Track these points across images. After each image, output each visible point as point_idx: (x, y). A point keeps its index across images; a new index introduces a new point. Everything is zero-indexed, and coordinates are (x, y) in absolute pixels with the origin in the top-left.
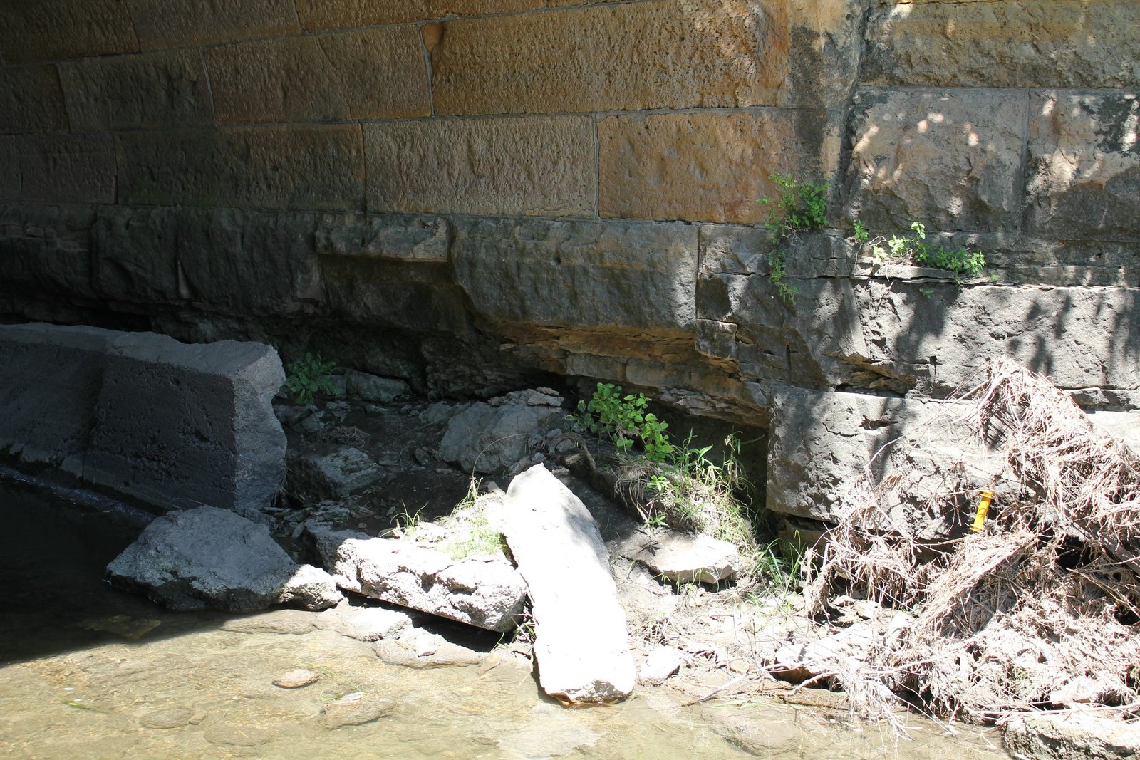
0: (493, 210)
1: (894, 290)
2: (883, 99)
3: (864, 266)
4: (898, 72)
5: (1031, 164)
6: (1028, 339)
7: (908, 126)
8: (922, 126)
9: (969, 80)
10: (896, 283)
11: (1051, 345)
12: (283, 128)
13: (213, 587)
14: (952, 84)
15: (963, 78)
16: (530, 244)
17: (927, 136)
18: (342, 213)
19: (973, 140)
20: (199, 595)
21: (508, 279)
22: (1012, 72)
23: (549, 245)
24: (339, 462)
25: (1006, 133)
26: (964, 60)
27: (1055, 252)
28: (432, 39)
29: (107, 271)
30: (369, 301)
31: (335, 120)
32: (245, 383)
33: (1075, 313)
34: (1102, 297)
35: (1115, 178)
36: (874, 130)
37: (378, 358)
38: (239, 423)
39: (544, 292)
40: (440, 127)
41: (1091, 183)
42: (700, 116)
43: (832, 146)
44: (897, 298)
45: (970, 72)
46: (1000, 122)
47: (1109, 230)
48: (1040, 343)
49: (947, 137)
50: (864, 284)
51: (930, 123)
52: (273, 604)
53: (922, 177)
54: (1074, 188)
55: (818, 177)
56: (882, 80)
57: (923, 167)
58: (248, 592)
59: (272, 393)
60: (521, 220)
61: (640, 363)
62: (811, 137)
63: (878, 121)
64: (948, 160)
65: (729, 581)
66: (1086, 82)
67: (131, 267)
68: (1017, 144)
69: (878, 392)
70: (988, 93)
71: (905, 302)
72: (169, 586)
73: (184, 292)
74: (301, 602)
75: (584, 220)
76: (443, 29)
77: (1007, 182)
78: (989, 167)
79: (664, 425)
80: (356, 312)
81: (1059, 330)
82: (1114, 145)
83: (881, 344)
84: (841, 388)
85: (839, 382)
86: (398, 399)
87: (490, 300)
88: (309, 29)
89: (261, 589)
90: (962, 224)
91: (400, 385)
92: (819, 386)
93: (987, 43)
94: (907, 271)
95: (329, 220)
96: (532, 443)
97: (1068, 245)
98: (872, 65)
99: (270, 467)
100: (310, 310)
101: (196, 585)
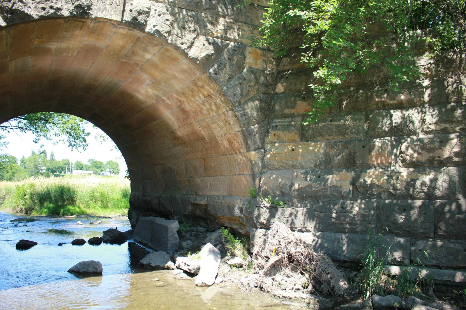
0: (213, 194)
1: (267, 209)
2: (267, 172)
3: (262, 204)
4: (269, 167)
5: (292, 185)
6: (290, 219)
7: (270, 177)
8: (272, 178)
9: (282, 168)
10: (267, 208)
11: (294, 220)
12: (185, 179)
13: (153, 264)
14: (278, 169)
15: (281, 168)
16: (217, 201)
17: (273, 179)
18: (193, 195)
19: (280, 180)
20: (151, 266)
21: (214, 207)
22: (289, 167)
23: (220, 201)
24: (186, 243)
25: (287, 178)
26: (280, 165)
27: (298, 201)
28: (204, 162)
29: (161, 206)
30: (198, 212)
31: (192, 177)
32: (171, 228)
33: (299, 213)
34: (303, 209)
35: (306, 187)
36: (264, 179)
37: (202, 224)
38: (169, 235)
39: (220, 210)
40: (206, 178)
41: (301, 187)
42: (239, 176)
43: (257, 181)
44: (268, 210)
45: (282, 166)
46: (286, 176)
47: (306, 196)
48: (292, 220)
49: (276, 179)
50: (263, 208)
51: (273, 177)
52: (163, 268)
53: (272, 187)
54: (299, 189)
55: (255, 187)
56: (267, 169)
57: (271, 185)
58: (159, 266)
59: (176, 230)
60: (217, 196)
61: (235, 224)
62: (254, 180)
63: (265, 177)
64: (276, 184)
65: (241, 266)
66: (302, 168)
67: (164, 206)
68: (290, 180)
69: (265, 229)
70: (285, 170)
71: (269, 212)
72: (147, 264)
73: (172, 210)
74: (168, 268)
75: (225, 196)
76: (205, 160)
77: (288, 188)
78: (283, 185)
79: (233, 236)
80: (196, 214)
81: (296, 216)
82: (306, 180)
83: (265, 219)
84: (261, 228)
85: (260, 227)
86: (205, 232)
87: (213, 212)
88: (187, 160)
89: (162, 266)
90: (280, 196)
91: (205, 229)
92: (257, 228)
93: (284, 161)
94: (268, 205)
95: (192, 196)
96: (217, 239)
97: (300, 199)
98: (264, 166)
99: (175, 244)
100: (190, 214)
101: (151, 264)
